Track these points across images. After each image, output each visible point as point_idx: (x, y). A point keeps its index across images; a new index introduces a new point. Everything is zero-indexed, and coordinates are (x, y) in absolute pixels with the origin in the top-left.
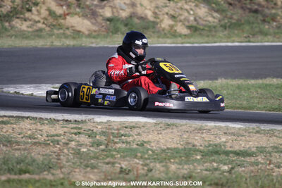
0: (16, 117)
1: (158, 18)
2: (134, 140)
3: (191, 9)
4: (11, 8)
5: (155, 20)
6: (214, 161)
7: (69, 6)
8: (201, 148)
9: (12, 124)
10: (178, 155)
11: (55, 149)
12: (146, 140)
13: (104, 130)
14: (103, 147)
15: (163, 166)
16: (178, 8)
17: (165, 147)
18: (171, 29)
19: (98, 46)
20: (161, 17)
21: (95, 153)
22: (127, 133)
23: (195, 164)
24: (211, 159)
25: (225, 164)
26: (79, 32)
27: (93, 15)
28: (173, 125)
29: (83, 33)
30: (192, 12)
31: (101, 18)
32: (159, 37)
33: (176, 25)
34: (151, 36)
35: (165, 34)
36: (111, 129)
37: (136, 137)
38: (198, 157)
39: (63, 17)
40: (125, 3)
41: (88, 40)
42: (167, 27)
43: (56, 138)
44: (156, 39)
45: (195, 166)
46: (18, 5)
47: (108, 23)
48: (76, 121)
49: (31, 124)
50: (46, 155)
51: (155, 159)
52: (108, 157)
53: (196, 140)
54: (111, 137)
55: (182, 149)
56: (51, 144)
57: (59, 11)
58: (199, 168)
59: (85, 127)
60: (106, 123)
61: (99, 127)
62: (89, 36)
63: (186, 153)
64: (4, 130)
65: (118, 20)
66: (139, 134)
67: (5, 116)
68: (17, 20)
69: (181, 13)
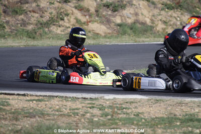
0: (49, 96)
1: (154, 23)
2: (132, 112)
3: (178, 17)
4: (50, 18)
5: (152, 25)
6: (189, 126)
7: (90, 16)
8: (180, 117)
9: (45, 101)
10: (163, 122)
11: (75, 119)
12: (141, 111)
13: (111, 105)
14: (109, 117)
15: (152, 130)
16: (168, 16)
17: (154, 117)
18: (164, 31)
19: (111, 44)
20: (156, 23)
21: (104, 122)
22: (127, 106)
23: (176, 129)
24: (187, 124)
25: (197, 128)
26: (98, 34)
27: (108, 22)
28: (161, 100)
29: (101, 35)
30: (178, 19)
31: (113, 24)
32: (155, 37)
33: (167, 28)
34: (149, 36)
35: (159, 34)
36: (116, 104)
37: (133, 109)
38: (178, 124)
39: (86, 24)
40: (130, 13)
41: (104, 39)
42: (161, 30)
43: (76, 111)
44: (153, 38)
45: (175, 130)
46: (54, 16)
47: (119, 27)
48: (91, 98)
49: (59, 101)
50: (68, 123)
51: (147, 125)
52: (113, 124)
53: (177, 111)
54: (116, 110)
55: (166, 118)
56: (73, 115)
57: (83, 19)
58: (178, 131)
59: (97, 103)
60: (112, 99)
61: (108, 102)
62: (105, 37)
63: (169, 121)
64: (39, 106)
65: (126, 25)
66: (136, 107)
67: (41, 96)
68: (54, 26)
69: (171, 19)
